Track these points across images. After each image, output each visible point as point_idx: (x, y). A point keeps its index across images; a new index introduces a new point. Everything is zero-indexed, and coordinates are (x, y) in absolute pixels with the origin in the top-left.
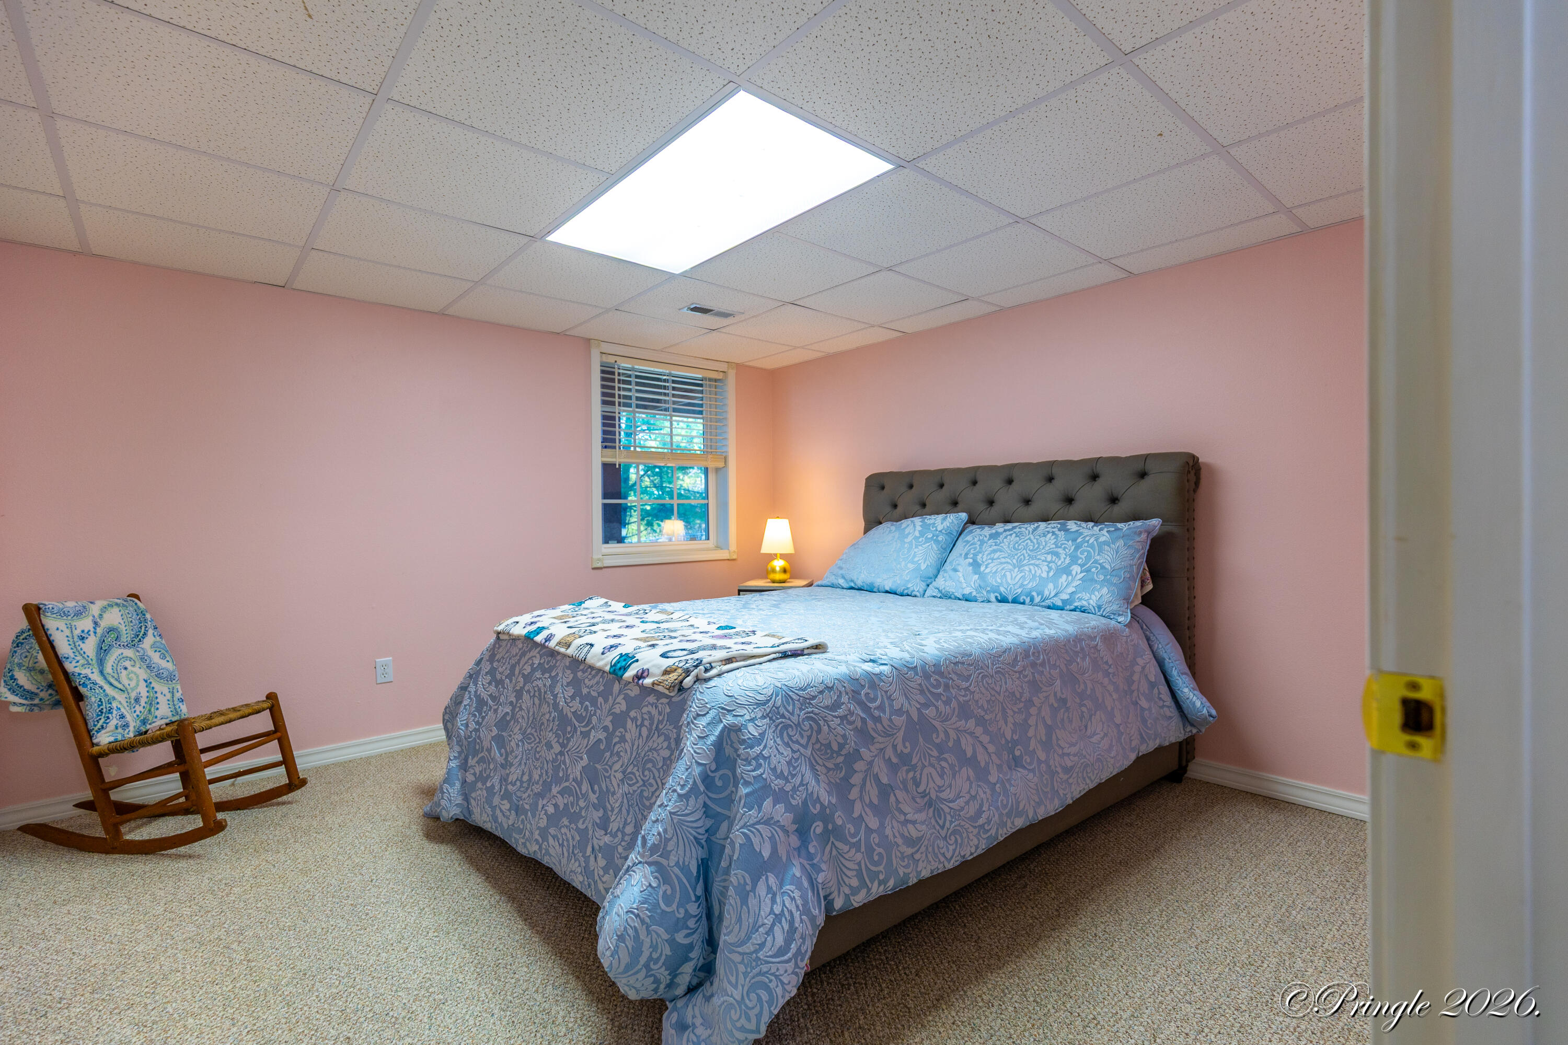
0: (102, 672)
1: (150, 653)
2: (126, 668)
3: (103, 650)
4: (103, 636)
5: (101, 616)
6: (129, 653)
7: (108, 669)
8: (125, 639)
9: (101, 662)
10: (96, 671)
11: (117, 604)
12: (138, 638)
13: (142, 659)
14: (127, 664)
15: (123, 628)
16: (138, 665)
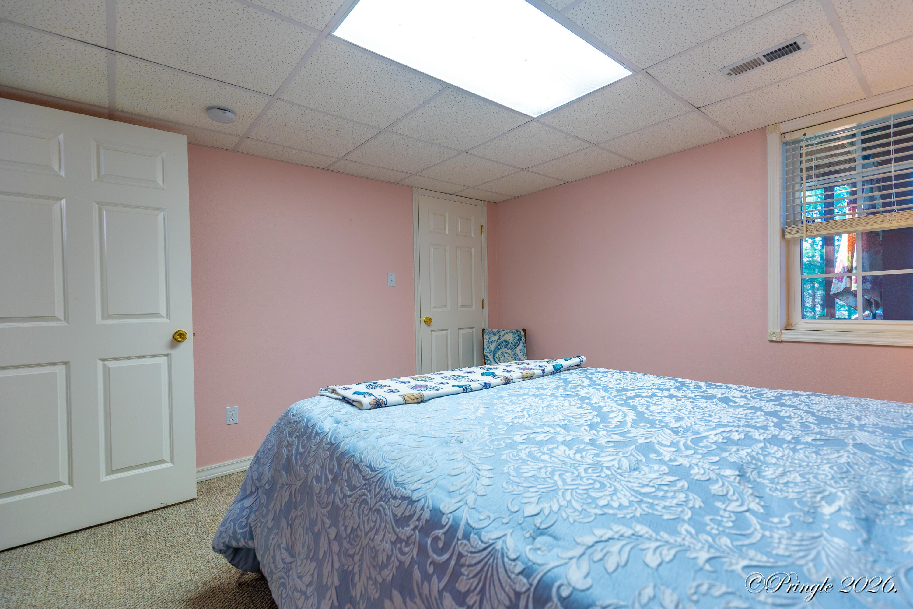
0: (494, 356)
1: (518, 353)
2: (504, 357)
3: (497, 348)
4: (500, 343)
5: (503, 336)
6: (509, 351)
7: (497, 355)
8: (509, 346)
9: (495, 352)
10: (492, 355)
11: (512, 332)
12: (516, 346)
13: (514, 354)
14: (506, 355)
15: (510, 341)
16: (511, 356)
